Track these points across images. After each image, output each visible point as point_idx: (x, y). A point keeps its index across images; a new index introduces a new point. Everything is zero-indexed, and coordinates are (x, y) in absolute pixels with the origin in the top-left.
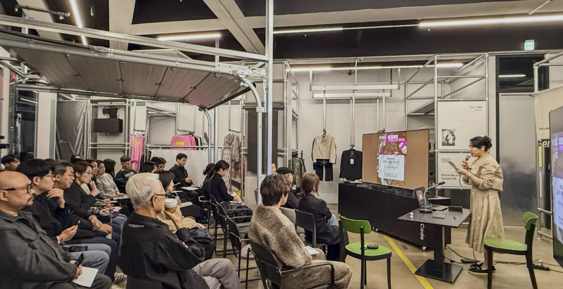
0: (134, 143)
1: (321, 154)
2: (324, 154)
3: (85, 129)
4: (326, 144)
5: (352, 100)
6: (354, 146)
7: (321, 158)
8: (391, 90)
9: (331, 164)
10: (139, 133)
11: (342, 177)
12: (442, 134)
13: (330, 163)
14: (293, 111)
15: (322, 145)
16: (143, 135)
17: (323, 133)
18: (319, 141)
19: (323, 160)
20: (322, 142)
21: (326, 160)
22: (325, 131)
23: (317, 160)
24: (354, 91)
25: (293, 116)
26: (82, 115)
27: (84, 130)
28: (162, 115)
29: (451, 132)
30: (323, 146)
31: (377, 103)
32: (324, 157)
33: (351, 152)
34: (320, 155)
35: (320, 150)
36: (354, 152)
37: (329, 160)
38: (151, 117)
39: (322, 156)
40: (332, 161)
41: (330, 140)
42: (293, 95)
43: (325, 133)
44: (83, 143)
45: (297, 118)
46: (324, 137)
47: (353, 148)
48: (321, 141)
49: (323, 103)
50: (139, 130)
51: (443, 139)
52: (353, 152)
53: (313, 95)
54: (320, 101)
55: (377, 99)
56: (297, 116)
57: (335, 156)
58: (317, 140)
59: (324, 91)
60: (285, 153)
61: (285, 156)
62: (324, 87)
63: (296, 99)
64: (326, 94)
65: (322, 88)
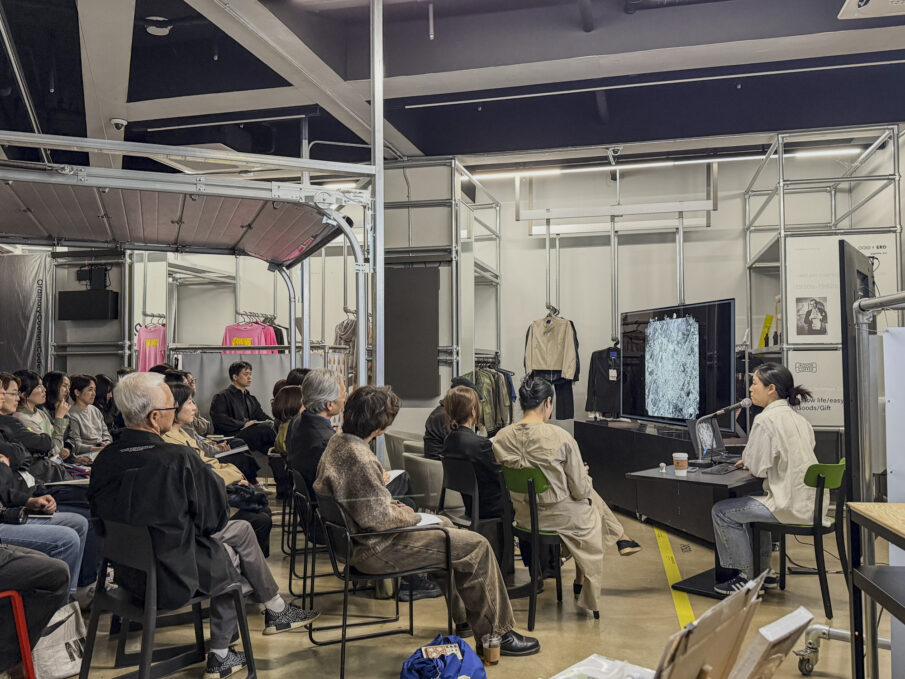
0: (145, 344)
1: (544, 359)
2: (548, 359)
3: (43, 314)
4: (553, 337)
7: (545, 368)
8: (708, 212)
9: (568, 381)
10: (155, 320)
11: (591, 411)
12: (795, 309)
13: (565, 378)
15: (544, 338)
16: (164, 325)
17: (548, 313)
18: (538, 332)
19: (548, 372)
20: (546, 333)
21: (555, 372)
26: (36, 285)
27: (40, 315)
28: (207, 281)
29: (817, 303)
30: (548, 341)
31: (675, 241)
32: (550, 364)
33: (611, 354)
34: (542, 362)
35: (540, 350)
36: (618, 355)
37: (560, 372)
38: (181, 285)
39: (546, 364)
40: (569, 374)
41: (562, 328)
44: (39, 343)
45: (497, 280)
46: (549, 322)
47: (617, 346)
48: (543, 330)
49: (544, 247)
50: (155, 314)
51: (798, 320)
52: (616, 353)
53: (530, 230)
54: (541, 243)
55: (675, 233)
56: (496, 276)
58: (535, 329)
59: (548, 222)
60: (455, 356)
61: (455, 364)
62: (548, 210)
63: (495, 240)
64: (551, 227)
65: (542, 214)
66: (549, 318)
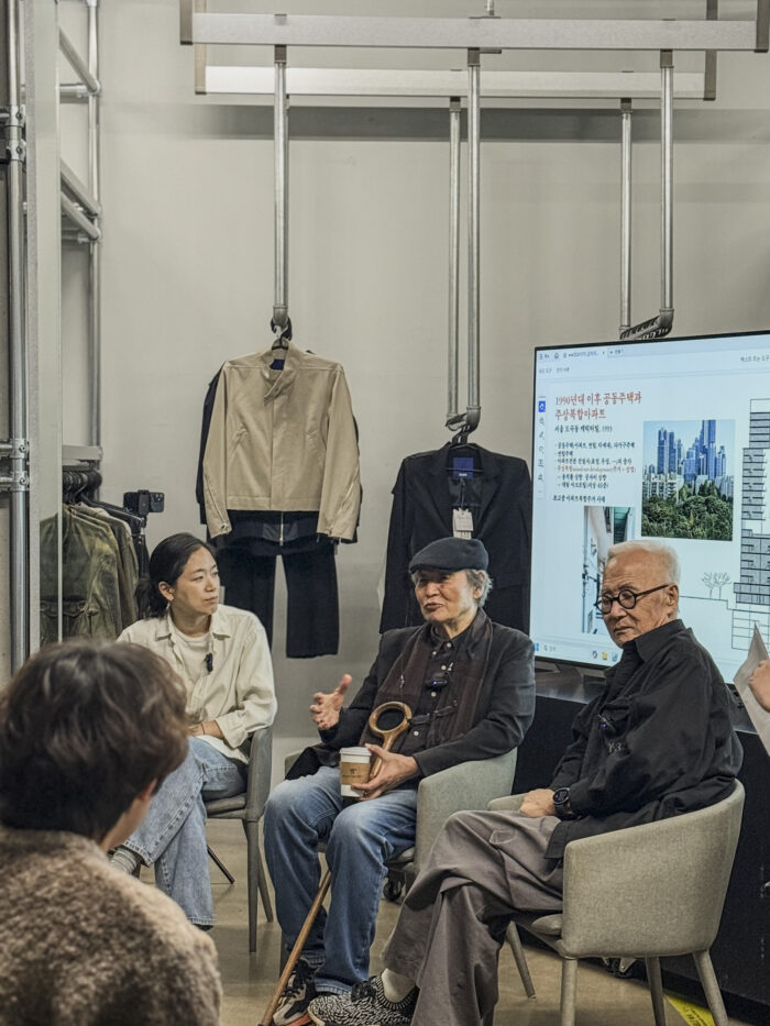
1: (261, 477)
2: (276, 480)
4: (291, 412)
5: (463, 114)
6: (472, 425)
7: (264, 504)
8: (711, 56)
9: (329, 545)
13: (323, 536)
14: (66, 187)
15: (263, 416)
17: (274, 337)
18: (244, 396)
19: (272, 517)
20: (268, 399)
21: (292, 517)
22: (282, 324)
23: (235, 516)
24: (474, 54)
25: (66, 219)
30: (274, 422)
31: (618, 138)
32: (282, 496)
33: (457, 462)
34: (256, 488)
35: (252, 457)
36: (478, 464)
37: (314, 516)
39: (268, 492)
40: (334, 523)
41: (319, 387)
42: (64, 73)
43: (288, 334)
45: (94, 229)
46: (278, 365)
47: (472, 438)
48: (258, 388)
49: (268, 133)
52: (470, 462)
53: (200, 77)
54: (248, 121)
55: (617, 113)
56: (90, 215)
57: (352, 495)
58: (236, 385)
59: (280, 51)
60: (21, 474)
61: (20, 498)
62: (281, 18)
63: (84, 100)
64: (287, 70)
65: (262, 27)
66: (279, 354)
